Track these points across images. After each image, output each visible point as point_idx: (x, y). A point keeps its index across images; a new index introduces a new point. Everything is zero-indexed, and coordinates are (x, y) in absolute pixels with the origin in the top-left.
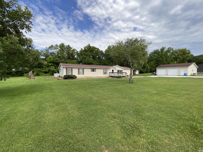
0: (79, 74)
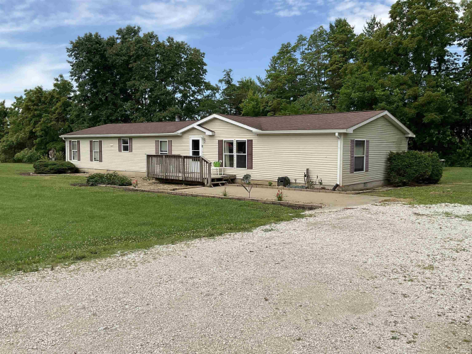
0: (91, 160)
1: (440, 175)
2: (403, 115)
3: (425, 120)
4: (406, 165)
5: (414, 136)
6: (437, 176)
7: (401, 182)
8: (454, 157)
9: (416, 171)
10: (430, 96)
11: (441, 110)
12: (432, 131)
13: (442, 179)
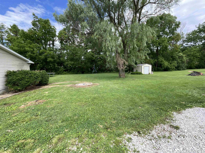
1: (48, 81)
2: (39, 58)
3: (48, 60)
4: (19, 79)
5: (33, 63)
6: (45, 81)
7: (16, 89)
8: (59, 72)
9: (28, 82)
10: (48, 53)
11: (53, 57)
12: (51, 64)
13: (49, 83)
